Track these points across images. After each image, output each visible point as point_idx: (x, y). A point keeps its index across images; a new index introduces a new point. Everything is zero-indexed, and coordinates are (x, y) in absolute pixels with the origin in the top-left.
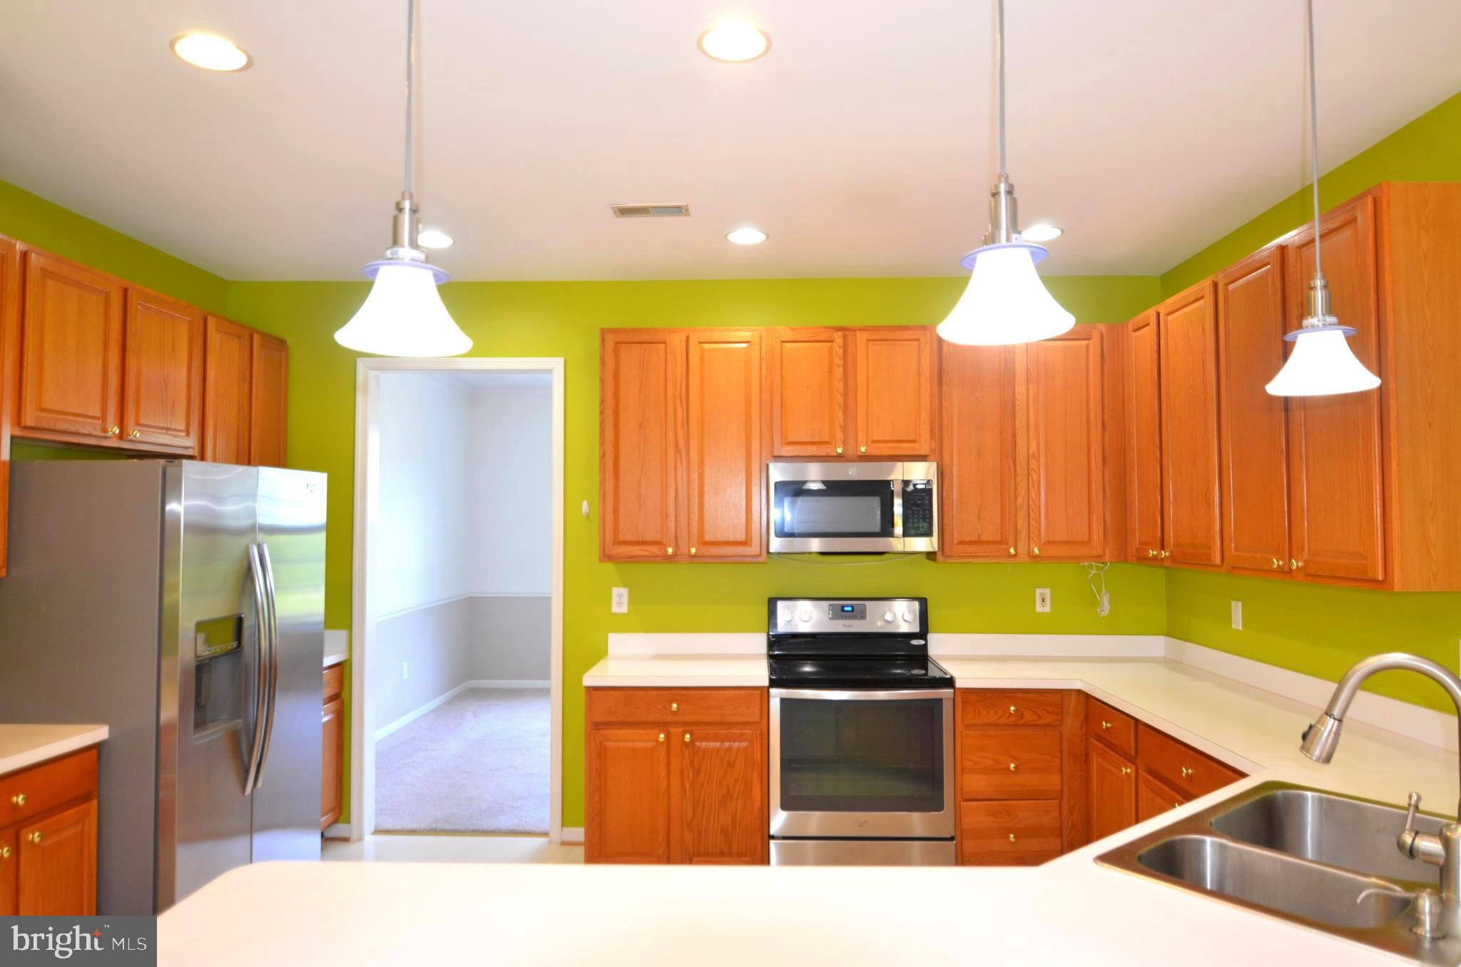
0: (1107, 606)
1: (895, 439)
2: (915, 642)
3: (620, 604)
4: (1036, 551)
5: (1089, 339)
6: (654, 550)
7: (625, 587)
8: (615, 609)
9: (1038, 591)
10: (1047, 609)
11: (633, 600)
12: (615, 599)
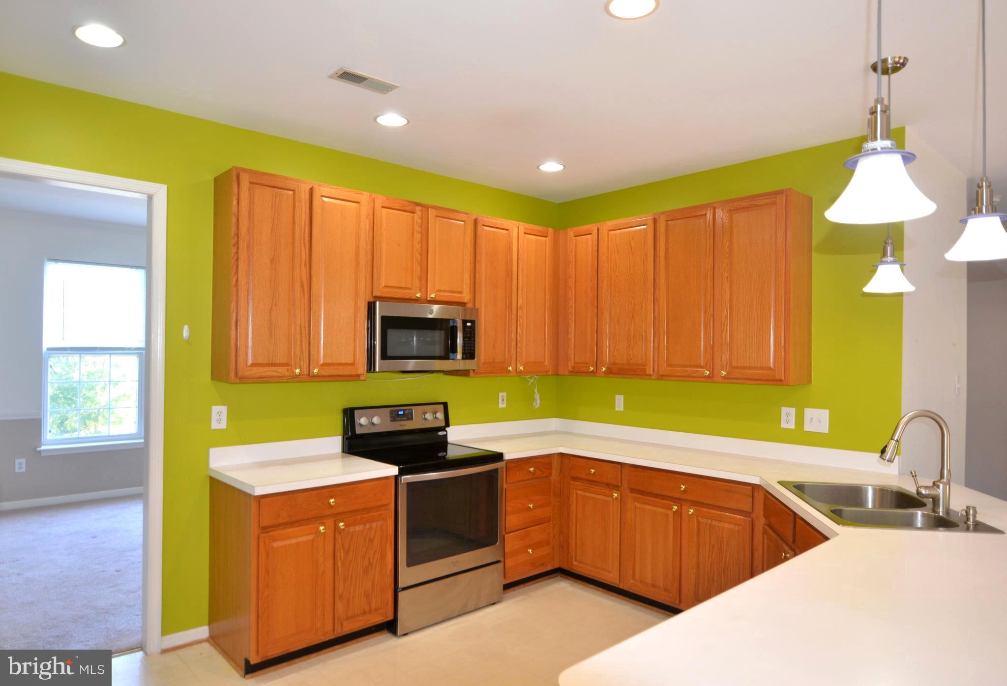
0: (538, 401)
1: (450, 289)
2: (441, 433)
3: (219, 421)
4: (522, 368)
5: (546, 237)
6: (282, 370)
7: (224, 405)
8: (215, 425)
9: (501, 394)
10: (504, 406)
11: (231, 417)
12: (214, 416)
